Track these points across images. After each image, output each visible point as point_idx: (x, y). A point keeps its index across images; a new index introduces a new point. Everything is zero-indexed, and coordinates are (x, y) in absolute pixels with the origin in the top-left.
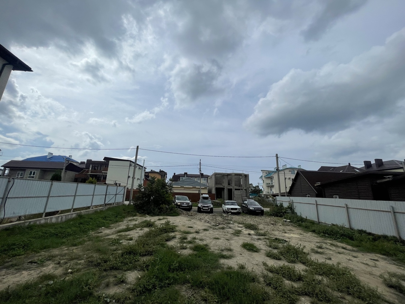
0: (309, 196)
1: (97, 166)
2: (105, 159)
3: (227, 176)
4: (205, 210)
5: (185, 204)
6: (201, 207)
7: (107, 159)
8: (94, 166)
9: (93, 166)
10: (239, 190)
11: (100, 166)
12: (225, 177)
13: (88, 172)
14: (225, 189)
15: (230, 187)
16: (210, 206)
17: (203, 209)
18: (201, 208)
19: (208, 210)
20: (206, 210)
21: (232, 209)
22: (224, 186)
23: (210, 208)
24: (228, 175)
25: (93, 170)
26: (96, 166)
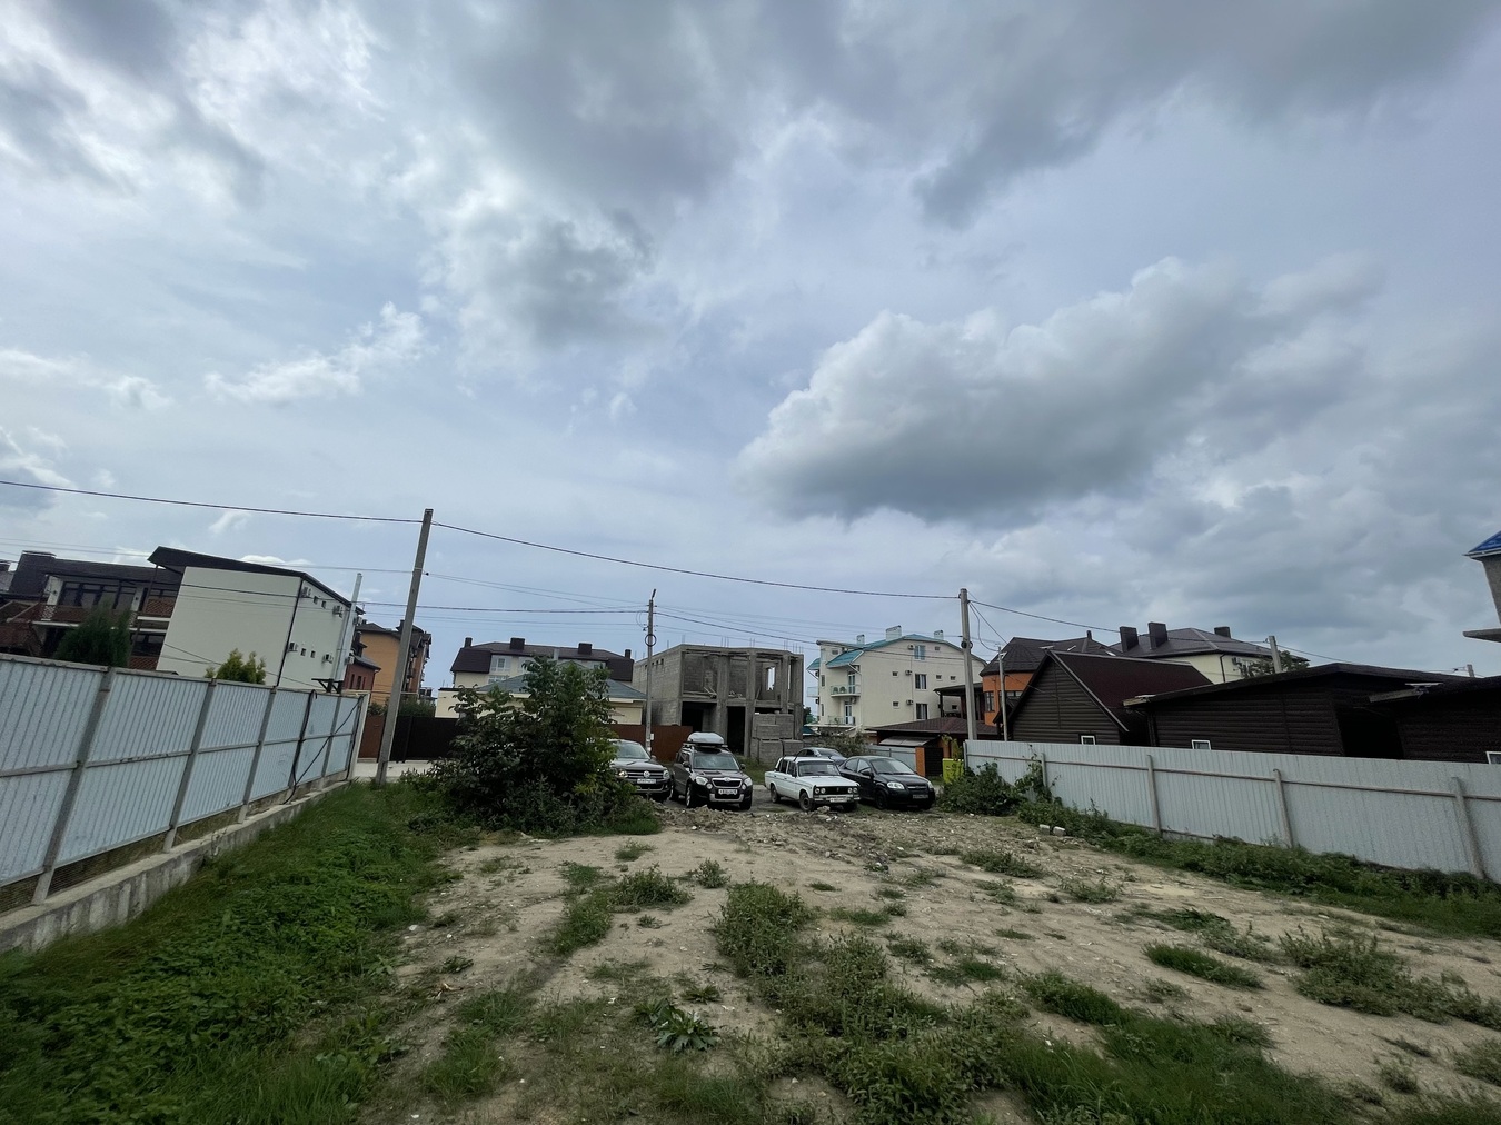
0: (1089, 742)
1: (97, 588)
2: (161, 555)
3: (725, 660)
4: (725, 796)
5: (647, 774)
6: (710, 787)
7: (172, 562)
8: (76, 586)
9: (68, 585)
10: (771, 711)
11: (115, 589)
12: (721, 665)
13: (36, 614)
14: (719, 707)
15: (740, 701)
16: (743, 780)
17: (718, 796)
18: (710, 791)
19: (737, 796)
20: (732, 796)
21: (831, 790)
22: (715, 697)
23: (744, 788)
24: (731, 655)
25: (68, 607)
26: (87, 587)
